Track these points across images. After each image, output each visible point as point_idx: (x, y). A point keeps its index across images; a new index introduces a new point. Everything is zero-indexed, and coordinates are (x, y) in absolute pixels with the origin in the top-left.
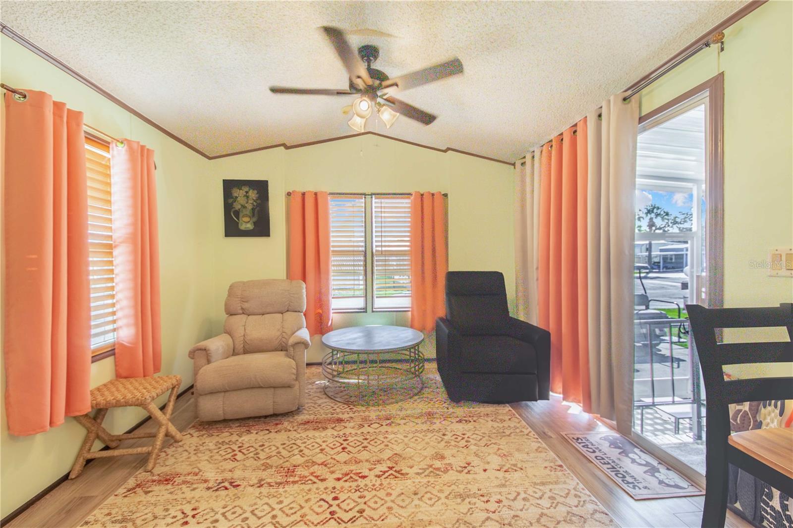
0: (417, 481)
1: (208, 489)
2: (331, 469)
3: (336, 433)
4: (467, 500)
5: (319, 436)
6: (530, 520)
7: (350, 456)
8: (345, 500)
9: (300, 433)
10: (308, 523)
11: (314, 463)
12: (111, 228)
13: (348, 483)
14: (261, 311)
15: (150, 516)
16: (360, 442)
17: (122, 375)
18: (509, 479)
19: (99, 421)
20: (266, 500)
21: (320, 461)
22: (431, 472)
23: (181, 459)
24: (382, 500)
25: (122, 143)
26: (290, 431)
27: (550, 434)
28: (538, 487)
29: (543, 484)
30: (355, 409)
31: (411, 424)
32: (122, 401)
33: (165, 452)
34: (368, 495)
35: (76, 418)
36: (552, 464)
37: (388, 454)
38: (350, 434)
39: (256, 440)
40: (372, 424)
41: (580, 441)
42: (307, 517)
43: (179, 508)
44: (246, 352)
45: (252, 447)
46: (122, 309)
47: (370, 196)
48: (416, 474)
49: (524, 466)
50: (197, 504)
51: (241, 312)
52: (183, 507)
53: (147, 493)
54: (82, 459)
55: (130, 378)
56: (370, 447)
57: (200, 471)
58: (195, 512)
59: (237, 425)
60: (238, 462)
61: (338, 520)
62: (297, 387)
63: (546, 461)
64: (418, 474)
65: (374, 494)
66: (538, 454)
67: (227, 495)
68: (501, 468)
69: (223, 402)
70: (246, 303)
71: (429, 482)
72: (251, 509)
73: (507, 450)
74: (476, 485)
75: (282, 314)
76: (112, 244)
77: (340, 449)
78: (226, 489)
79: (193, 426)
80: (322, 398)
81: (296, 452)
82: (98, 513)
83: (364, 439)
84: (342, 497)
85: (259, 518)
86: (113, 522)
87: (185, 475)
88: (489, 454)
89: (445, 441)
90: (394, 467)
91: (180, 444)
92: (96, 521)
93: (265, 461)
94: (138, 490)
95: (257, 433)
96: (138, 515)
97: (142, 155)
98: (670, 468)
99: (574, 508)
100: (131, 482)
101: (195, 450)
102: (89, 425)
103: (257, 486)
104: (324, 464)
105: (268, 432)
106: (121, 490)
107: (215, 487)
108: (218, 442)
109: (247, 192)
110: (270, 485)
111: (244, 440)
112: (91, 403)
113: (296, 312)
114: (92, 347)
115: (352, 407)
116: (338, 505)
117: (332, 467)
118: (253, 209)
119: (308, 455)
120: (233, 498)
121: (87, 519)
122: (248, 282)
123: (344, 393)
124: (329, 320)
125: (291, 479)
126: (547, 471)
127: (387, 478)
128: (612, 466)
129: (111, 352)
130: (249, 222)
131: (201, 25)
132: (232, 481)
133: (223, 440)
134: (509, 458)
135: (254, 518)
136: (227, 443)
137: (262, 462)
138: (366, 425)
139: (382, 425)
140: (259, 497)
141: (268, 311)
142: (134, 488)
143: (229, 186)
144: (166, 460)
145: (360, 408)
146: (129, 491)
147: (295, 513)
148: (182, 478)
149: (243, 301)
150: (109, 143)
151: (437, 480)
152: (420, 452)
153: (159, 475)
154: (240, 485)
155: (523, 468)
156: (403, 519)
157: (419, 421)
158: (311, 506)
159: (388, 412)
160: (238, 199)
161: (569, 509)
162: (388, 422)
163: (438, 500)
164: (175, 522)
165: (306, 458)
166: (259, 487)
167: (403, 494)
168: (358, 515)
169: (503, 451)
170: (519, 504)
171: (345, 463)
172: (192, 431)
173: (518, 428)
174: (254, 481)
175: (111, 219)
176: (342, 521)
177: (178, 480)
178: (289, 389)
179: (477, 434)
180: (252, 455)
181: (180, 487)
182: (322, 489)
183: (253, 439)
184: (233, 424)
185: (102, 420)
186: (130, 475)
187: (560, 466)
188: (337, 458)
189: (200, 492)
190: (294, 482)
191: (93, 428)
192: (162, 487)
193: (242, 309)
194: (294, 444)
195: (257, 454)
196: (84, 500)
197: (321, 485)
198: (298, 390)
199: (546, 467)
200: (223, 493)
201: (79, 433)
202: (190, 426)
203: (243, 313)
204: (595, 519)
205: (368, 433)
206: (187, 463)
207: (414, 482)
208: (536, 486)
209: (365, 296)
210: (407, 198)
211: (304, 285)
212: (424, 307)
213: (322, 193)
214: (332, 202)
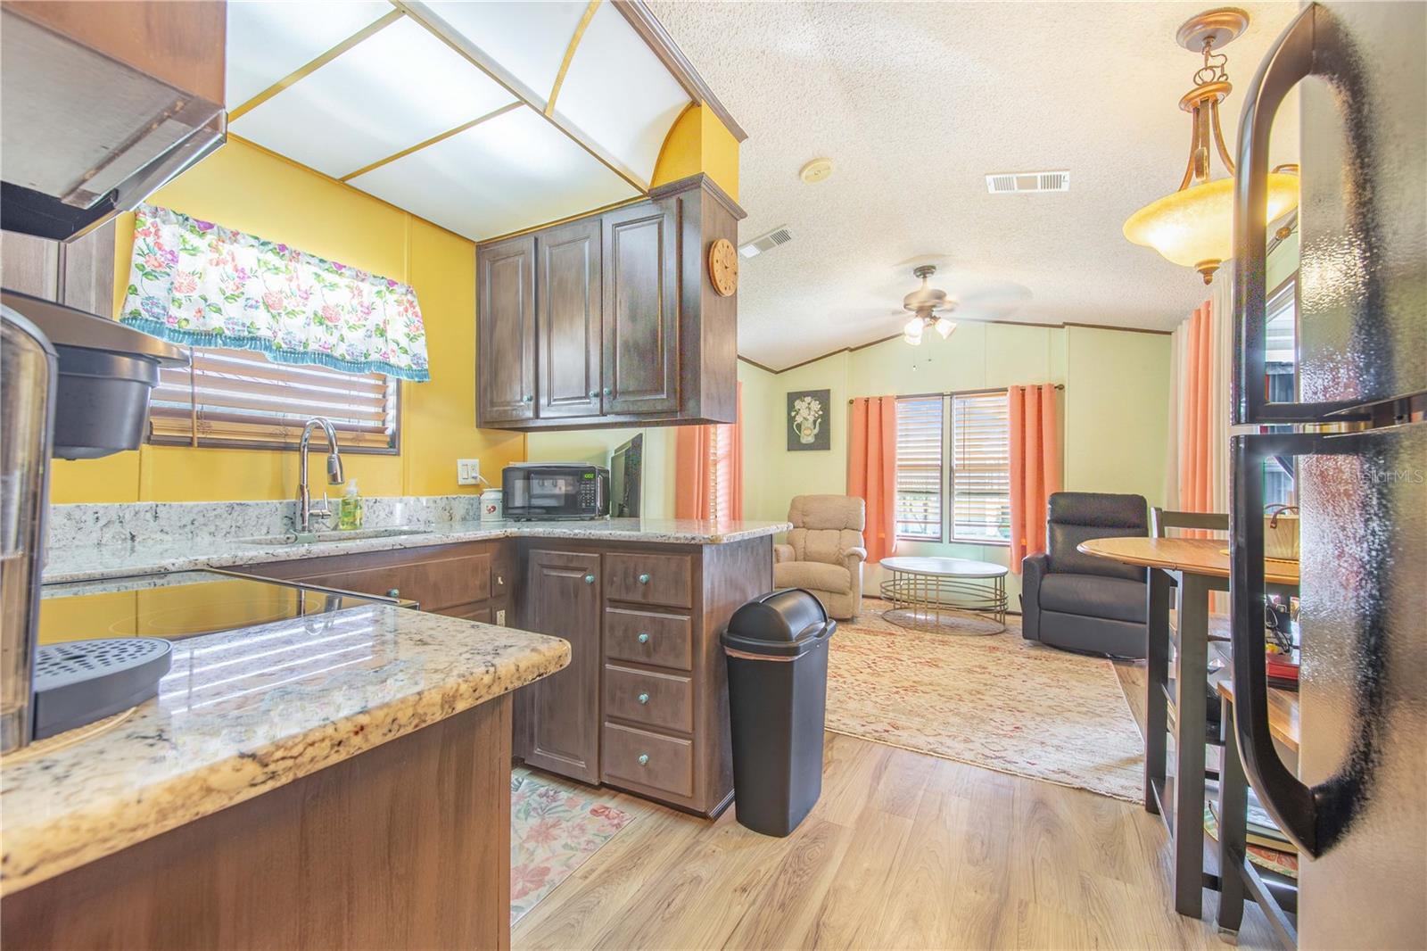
9: (852, 633)
14: (820, 526)
21: (866, 648)
40: (924, 641)
44: (805, 560)
47: (949, 397)
51: (803, 525)
62: (851, 595)
70: (807, 517)
75: (840, 530)
80: (878, 620)
109: (809, 404)
113: (854, 530)
118: (815, 422)
123: (904, 621)
124: (892, 546)
130: (810, 435)
139: (934, 644)
141: (827, 526)
143: (793, 399)
149: (803, 515)
157: (977, 649)
158: (855, 662)
160: (801, 411)
162: (942, 643)
178: (845, 596)
188: (882, 650)
193: (803, 523)
198: (851, 600)
203: (804, 527)
209: (941, 523)
210: (1002, 395)
211: (864, 503)
212: (1024, 540)
213: (887, 397)
214: (900, 407)
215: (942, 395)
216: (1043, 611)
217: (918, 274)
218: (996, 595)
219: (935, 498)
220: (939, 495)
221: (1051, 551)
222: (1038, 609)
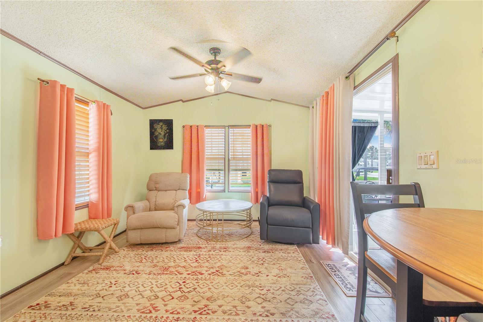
0: (228, 278)
1: (125, 273)
2: (187, 269)
3: (195, 253)
4: (252, 288)
5: (186, 254)
6: (281, 300)
7: (198, 264)
8: (188, 283)
9: (177, 252)
10: (167, 291)
11: (179, 266)
12: (88, 144)
13: (193, 276)
14: (165, 189)
15: (96, 283)
16: (206, 258)
17: (92, 217)
18: (279, 281)
19: (80, 239)
20: (151, 280)
21: (182, 266)
22: (238, 274)
23: (116, 260)
24: (207, 284)
25: (94, 102)
26: (172, 251)
27: (314, 261)
28: (293, 285)
29: (297, 284)
30: (210, 243)
31: (237, 252)
32: (88, 228)
33: (110, 257)
34: (201, 282)
35: (68, 235)
36: (307, 276)
37: (219, 264)
38: (203, 254)
39: (154, 254)
40: (216, 250)
41: (330, 266)
42: (167, 289)
43: (109, 280)
44: (156, 210)
45: (151, 257)
46: (92, 184)
47: (228, 127)
48: (230, 275)
49: (290, 275)
50: (118, 279)
51: (155, 189)
52: (111, 280)
53: (96, 273)
54: (70, 256)
55: (96, 219)
56: (210, 261)
57: (123, 265)
58: (116, 283)
59: (147, 247)
60: (143, 263)
61: (182, 291)
62: (178, 228)
63: (304, 274)
64: (231, 275)
65: (204, 282)
66: (301, 270)
67: (133, 277)
68: (277, 275)
69: (140, 234)
70: (157, 185)
71: (235, 279)
72: (142, 283)
73: (284, 267)
74: (260, 282)
75: (176, 191)
76: (88, 152)
77: (195, 261)
78: (133, 274)
79: (126, 246)
80: (194, 237)
81: (172, 260)
82: (74, 280)
83: (208, 257)
84: (187, 282)
85: (145, 287)
86: (79, 284)
87: (116, 267)
88: (273, 268)
89: (252, 260)
90: (219, 271)
91: (118, 253)
92: (72, 283)
93: (155, 264)
94: (93, 272)
95: (156, 251)
96: (91, 282)
97: (104, 108)
98: (377, 283)
99: (309, 297)
100: (91, 268)
101: (124, 257)
102: (75, 240)
103: (148, 274)
104: (184, 267)
105: (161, 251)
106: (86, 271)
107: (128, 273)
108: (136, 254)
109: (162, 126)
110: (154, 274)
111: (149, 254)
112: (75, 228)
113: (183, 190)
114: (76, 203)
115: (208, 242)
116: (184, 285)
117: (188, 268)
118: (165, 135)
119: (177, 262)
120: (135, 278)
121: (68, 281)
122: (159, 173)
123: (207, 235)
124: (204, 195)
125: (166, 272)
126: (303, 279)
127: (214, 275)
128: (343, 279)
129: (86, 206)
130: (162, 142)
131: (127, 44)
132: (138, 271)
133: (138, 253)
134: (283, 271)
135: (143, 287)
136: (140, 255)
137: (154, 264)
138: (212, 251)
139: (221, 251)
140: (147, 279)
141: (169, 189)
142: (92, 271)
143: (153, 123)
144: (109, 260)
145: (213, 243)
146: (89, 272)
147: (162, 287)
148: (114, 268)
149: (156, 184)
150: (88, 103)
151: (239, 278)
152: (236, 265)
153: (104, 266)
154: (140, 273)
155: (290, 276)
156: (215, 293)
157: (242, 250)
158: (171, 285)
159: (227, 245)
160: (157, 130)
161: (305, 297)
162: (225, 250)
163: (236, 287)
164: (106, 286)
165: (176, 264)
166: (149, 274)
167: (219, 283)
168: (193, 290)
169: (282, 268)
170: (278, 292)
171: (195, 267)
172: (124, 248)
173: (296, 257)
174: (148, 272)
175: (88, 140)
176: (184, 292)
177: (112, 269)
178: (173, 229)
179: (271, 259)
180: (150, 260)
181: (112, 272)
182: (179, 278)
183: (153, 254)
184: (145, 246)
185: (81, 238)
186: (91, 265)
187: (312, 277)
188: (192, 265)
189: (121, 274)
190: (166, 274)
191: (76, 242)
192: (104, 271)
193: (155, 187)
194: (172, 257)
195: (153, 260)
196: (69, 274)
197: (179, 276)
198: (179, 230)
199: (303, 277)
200: (132, 276)
201: (70, 244)
202: (125, 246)
203: (156, 190)
204: (318, 303)
205: (212, 254)
206: (119, 262)
207: (227, 278)
208: (292, 285)
209: (225, 183)
210: (248, 128)
211: (189, 176)
212: (257, 189)
213: (201, 125)
214: (207, 131)
215: (225, 126)
216: (269, 226)
217: (212, 52)
218: (247, 215)
219: (222, 172)
220: (224, 171)
221: (269, 195)
222: (267, 225)
